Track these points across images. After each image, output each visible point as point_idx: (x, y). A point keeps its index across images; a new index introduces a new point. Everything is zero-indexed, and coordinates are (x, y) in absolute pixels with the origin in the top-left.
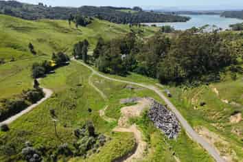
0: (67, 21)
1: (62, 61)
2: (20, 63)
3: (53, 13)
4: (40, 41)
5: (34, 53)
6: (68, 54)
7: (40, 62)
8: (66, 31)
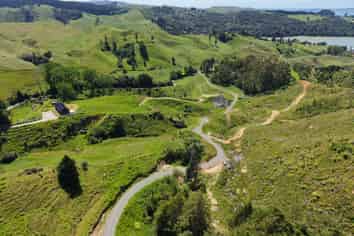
0: (208, 37)
1: (191, 72)
2: (164, 70)
3: (204, 20)
4: (181, 55)
5: (174, 64)
6: (197, 68)
7: (176, 71)
8: (205, 47)
